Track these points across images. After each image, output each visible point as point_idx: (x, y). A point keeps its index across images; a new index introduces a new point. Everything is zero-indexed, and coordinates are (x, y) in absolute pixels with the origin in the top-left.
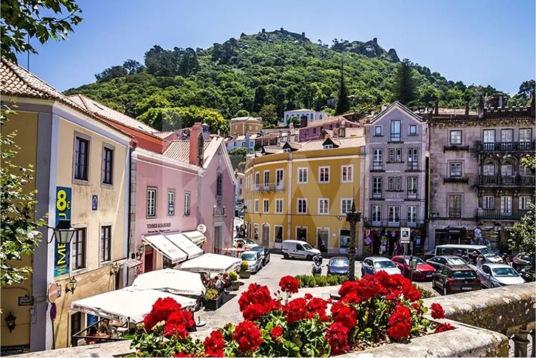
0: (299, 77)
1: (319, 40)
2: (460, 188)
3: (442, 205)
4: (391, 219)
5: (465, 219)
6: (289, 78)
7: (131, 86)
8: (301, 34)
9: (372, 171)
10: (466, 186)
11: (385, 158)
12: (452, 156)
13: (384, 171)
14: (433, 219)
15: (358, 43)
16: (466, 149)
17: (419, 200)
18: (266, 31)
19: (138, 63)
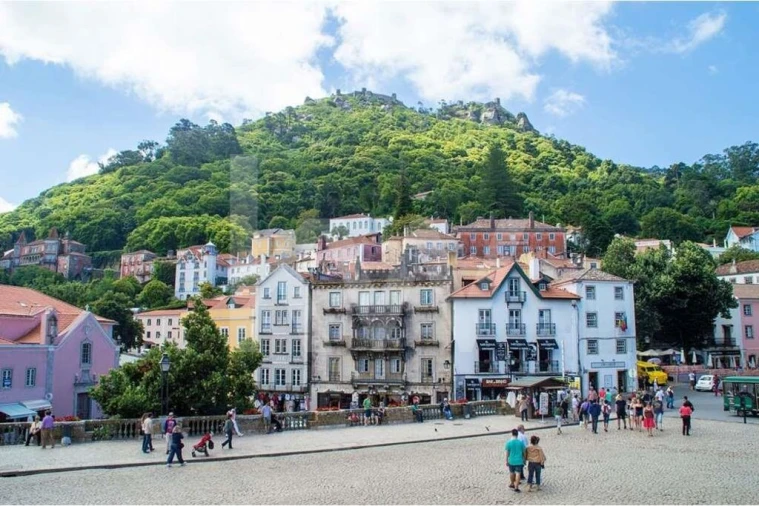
0: (371, 161)
1: (420, 103)
2: (339, 352)
3: (322, 369)
4: (278, 383)
5: (342, 383)
6: (357, 165)
7: (141, 180)
8: (390, 95)
9: (261, 334)
10: (344, 349)
11: (272, 320)
12: (332, 319)
13: (271, 334)
14: (315, 383)
15: (474, 104)
16: (344, 312)
17: (302, 363)
18: (342, 93)
19: (157, 144)
